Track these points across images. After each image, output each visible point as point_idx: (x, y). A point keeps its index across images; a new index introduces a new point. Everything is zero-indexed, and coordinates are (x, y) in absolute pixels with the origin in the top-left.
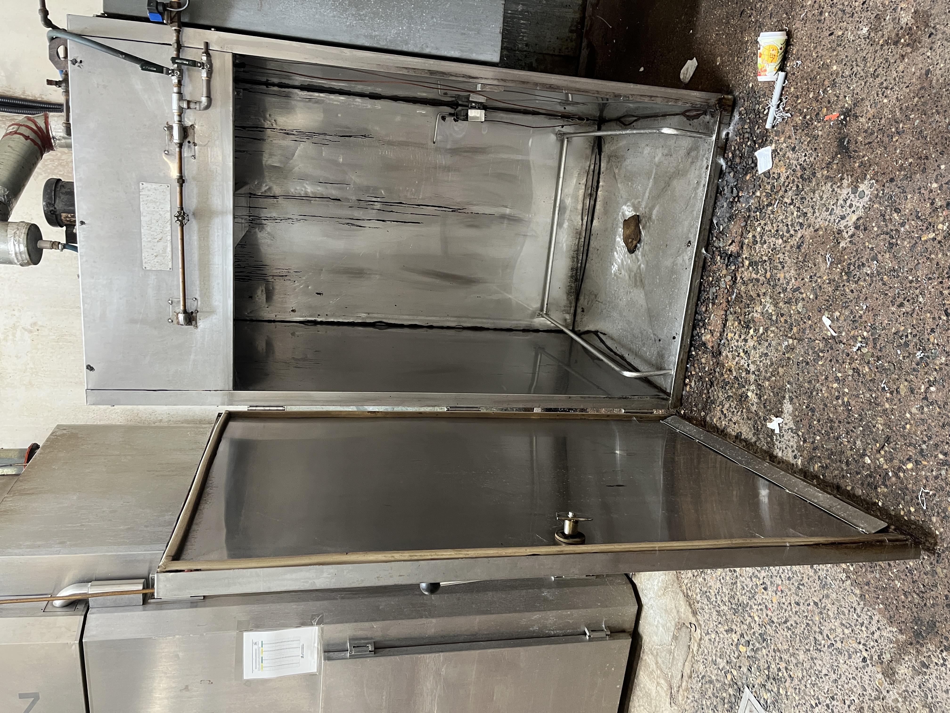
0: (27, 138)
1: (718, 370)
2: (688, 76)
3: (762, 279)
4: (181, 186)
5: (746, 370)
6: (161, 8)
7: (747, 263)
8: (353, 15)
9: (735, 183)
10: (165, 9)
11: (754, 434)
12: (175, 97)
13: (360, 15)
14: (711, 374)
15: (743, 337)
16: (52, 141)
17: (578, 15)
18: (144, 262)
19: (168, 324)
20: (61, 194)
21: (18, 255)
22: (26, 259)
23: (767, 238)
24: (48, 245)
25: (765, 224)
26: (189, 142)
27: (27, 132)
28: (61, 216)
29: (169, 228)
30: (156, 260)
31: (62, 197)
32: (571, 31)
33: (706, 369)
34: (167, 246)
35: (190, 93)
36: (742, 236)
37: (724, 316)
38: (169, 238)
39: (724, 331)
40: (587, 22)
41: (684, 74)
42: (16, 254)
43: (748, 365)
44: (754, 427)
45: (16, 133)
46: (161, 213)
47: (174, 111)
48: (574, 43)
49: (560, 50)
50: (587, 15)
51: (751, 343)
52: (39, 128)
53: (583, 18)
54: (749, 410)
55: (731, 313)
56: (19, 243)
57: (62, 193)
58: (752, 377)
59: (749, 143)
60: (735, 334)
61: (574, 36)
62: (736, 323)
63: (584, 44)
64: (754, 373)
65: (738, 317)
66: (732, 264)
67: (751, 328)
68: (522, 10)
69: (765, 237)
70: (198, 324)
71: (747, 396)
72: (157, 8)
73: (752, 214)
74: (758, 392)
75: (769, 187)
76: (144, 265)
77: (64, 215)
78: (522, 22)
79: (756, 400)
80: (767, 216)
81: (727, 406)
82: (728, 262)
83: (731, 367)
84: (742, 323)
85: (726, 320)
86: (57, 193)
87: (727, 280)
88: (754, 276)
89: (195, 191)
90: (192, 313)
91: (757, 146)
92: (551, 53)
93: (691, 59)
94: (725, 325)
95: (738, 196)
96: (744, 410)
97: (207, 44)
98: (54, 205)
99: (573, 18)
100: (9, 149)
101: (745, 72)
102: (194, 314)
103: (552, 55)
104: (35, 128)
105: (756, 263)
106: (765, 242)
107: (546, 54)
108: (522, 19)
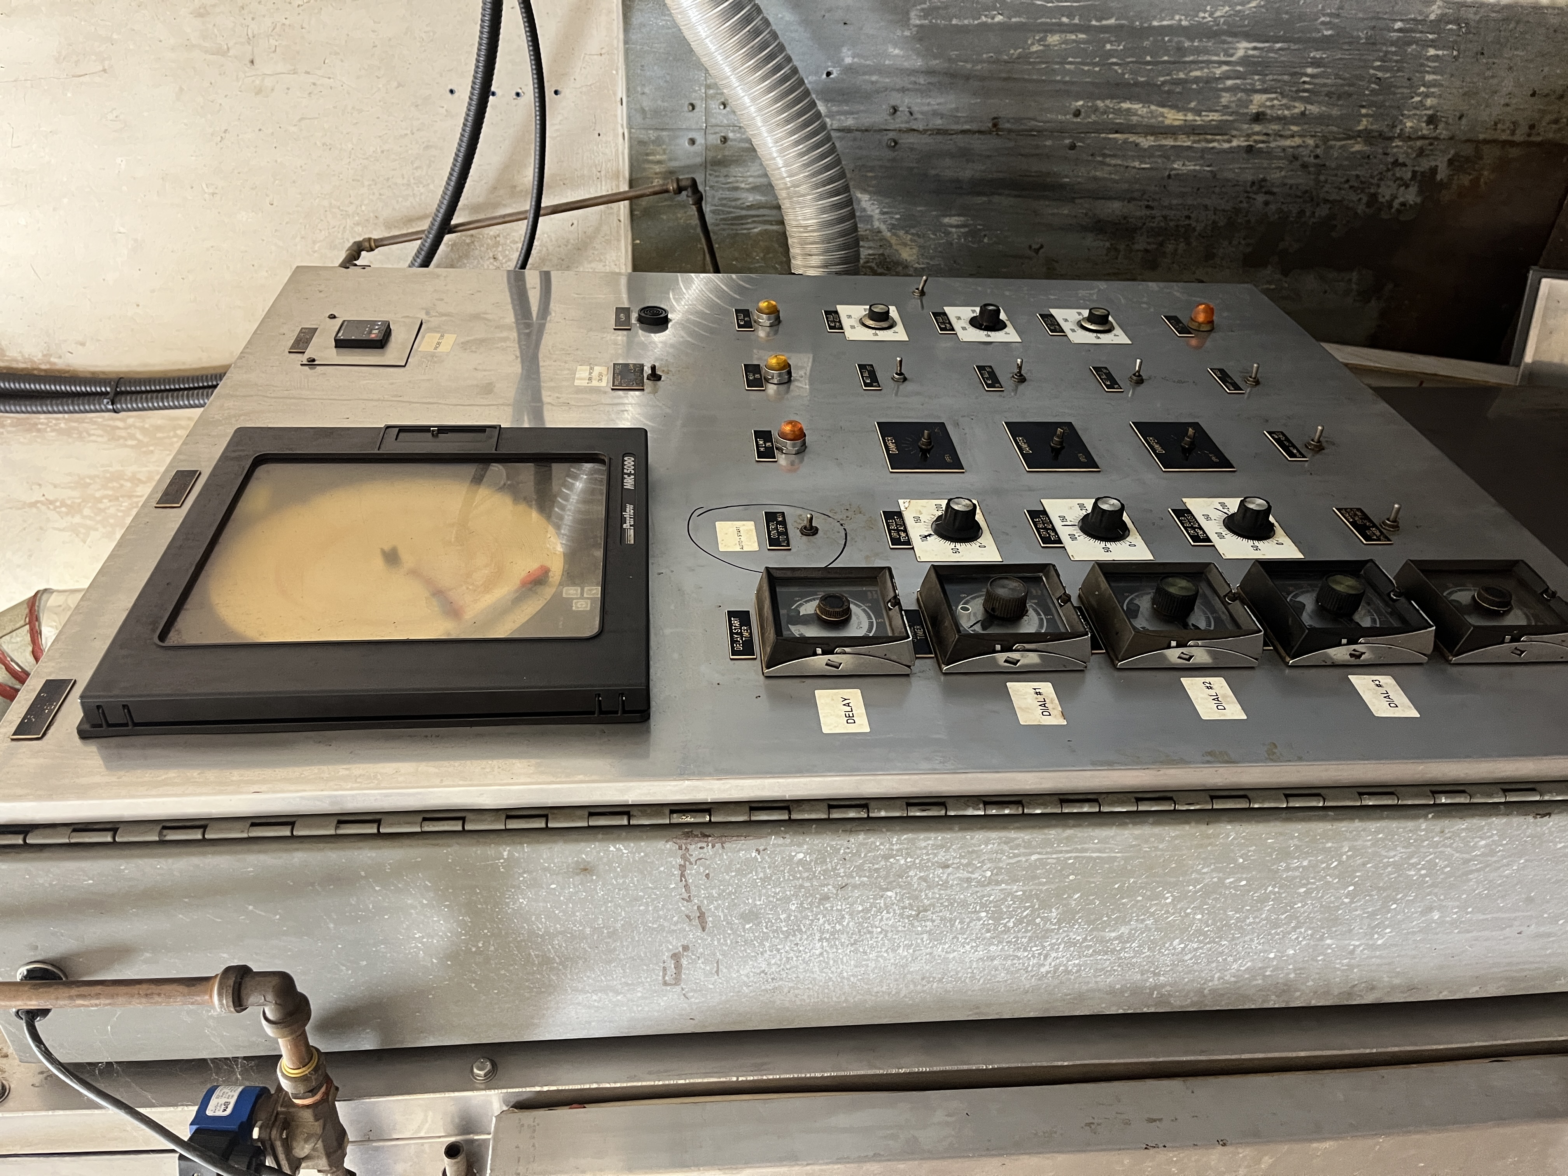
49: (1532, 127)
78: (1432, 52)
92: (1504, 137)
103: (1505, 143)
107: (1486, 142)
108: (1433, 44)
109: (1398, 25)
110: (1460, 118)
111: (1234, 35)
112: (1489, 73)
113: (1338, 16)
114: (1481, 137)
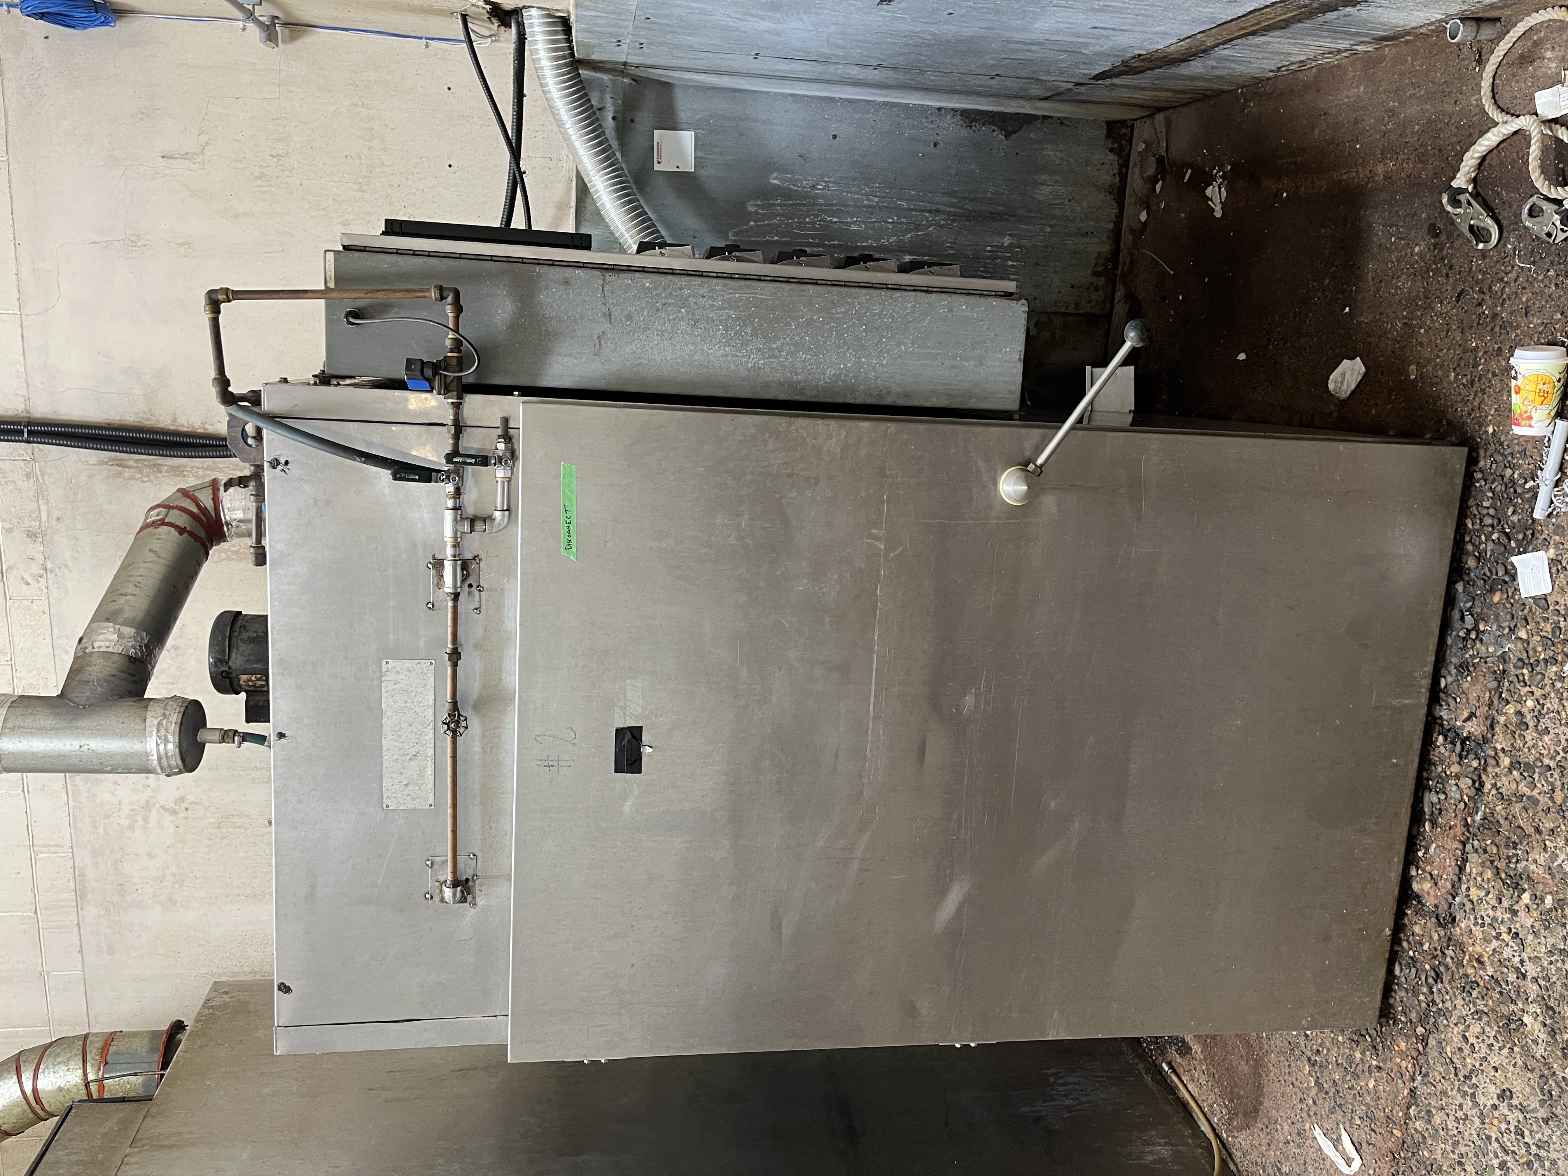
0: (181, 530)
1: (1449, 952)
2: (1345, 387)
3: (1544, 800)
4: (455, 665)
5: (1518, 970)
6: (428, 372)
7: (1506, 761)
8: (759, 350)
9: (1469, 605)
10: (435, 373)
11: (1542, 1102)
12: (449, 515)
13: (771, 349)
14: (1435, 957)
15: (1506, 903)
16: (225, 528)
17: (1106, 248)
18: (385, 796)
19: (424, 901)
20: (240, 643)
21: (164, 760)
22: (177, 767)
23: (1551, 726)
24: (217, 736)
25: (1545, 697)
26: (470, 586)
27: (182, 520)
28: (239, 680)
29: (431, 735)
30: (406, 792)
31: (243, 647)
32: (1096, 274)
33: (1426, 947)
34: (425, 767)
35: (475, 503)
36: (1490, 705)
37: (1459, 853)
38: (430, 752)
39: (1460, 879)
40: (1124, 257)
41: (1336, 382)
42: (160, 758)
43: (1522, 962)
44: (1542, 1089)
45: (163, 523)
46: (418, 710)
47: (446, 539)
48: (1101, 293)
49: (1077, 305)
50: (1122, 247)
51: (1526, 920)
52: (204, 510)
53: (1116, 252)
54: (1527, 1052)
55: (1476, 851)
56: (166, 741)
57: (243, 641)
58: (1533, 990)
59: (1495, 536)
60: (1488, 893)
61: (1102, 281)
62: (1489, 874)
63: (1119, 294)
64: (1535, 980)
65: (1492, 862)
66: (1471, 756)
67: (1524, 891)
68: (1010, 245)
69: (1545, 722)
70: (477, 900)
71: (1523, 1024)
72: (422, 373)
73: (1513, 671)
74: (1548, 1022)
75: (1549, 628)
76: (386, 802)
77: (244, 677)
78: (1010, 263)
79: (1543, 1036)
80: (1547, 681)
81: (1475, 1029)
82: (1462, 750)
83: (1481, 956)
84: (1503, 876)
85: (1465, 860)
86: (234, 641)
87: (1462, 786)
88: (1524, 789)
89: (478, 667)
90: (467, 880)
91: (1513, 544)
92: (1062, 310)
93: (1352, 358)
94: (1461, 869)
95: (1476, 628)
96: (1516, 1049)
97: (506, 420)
98: (227, 663)
99: (1099, 253)
100: (151, 557)
101: (1476, 404)
102: (470, 883)
103: (1064, 314)
104: (195, 510)
105: (1530, 767)
106: (1547, 731)
107: (1053, 313)
108: (1010, 258)
109: (989, 248)
110: (1035, 299)
111: (902, 252)
112: (1045, 275)
113: (955, 243)
114: (1049, 310)
